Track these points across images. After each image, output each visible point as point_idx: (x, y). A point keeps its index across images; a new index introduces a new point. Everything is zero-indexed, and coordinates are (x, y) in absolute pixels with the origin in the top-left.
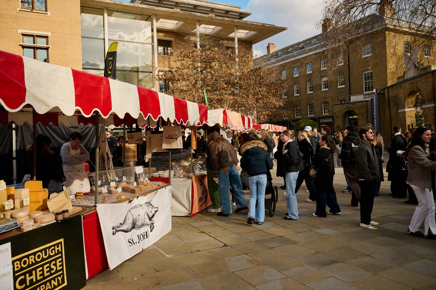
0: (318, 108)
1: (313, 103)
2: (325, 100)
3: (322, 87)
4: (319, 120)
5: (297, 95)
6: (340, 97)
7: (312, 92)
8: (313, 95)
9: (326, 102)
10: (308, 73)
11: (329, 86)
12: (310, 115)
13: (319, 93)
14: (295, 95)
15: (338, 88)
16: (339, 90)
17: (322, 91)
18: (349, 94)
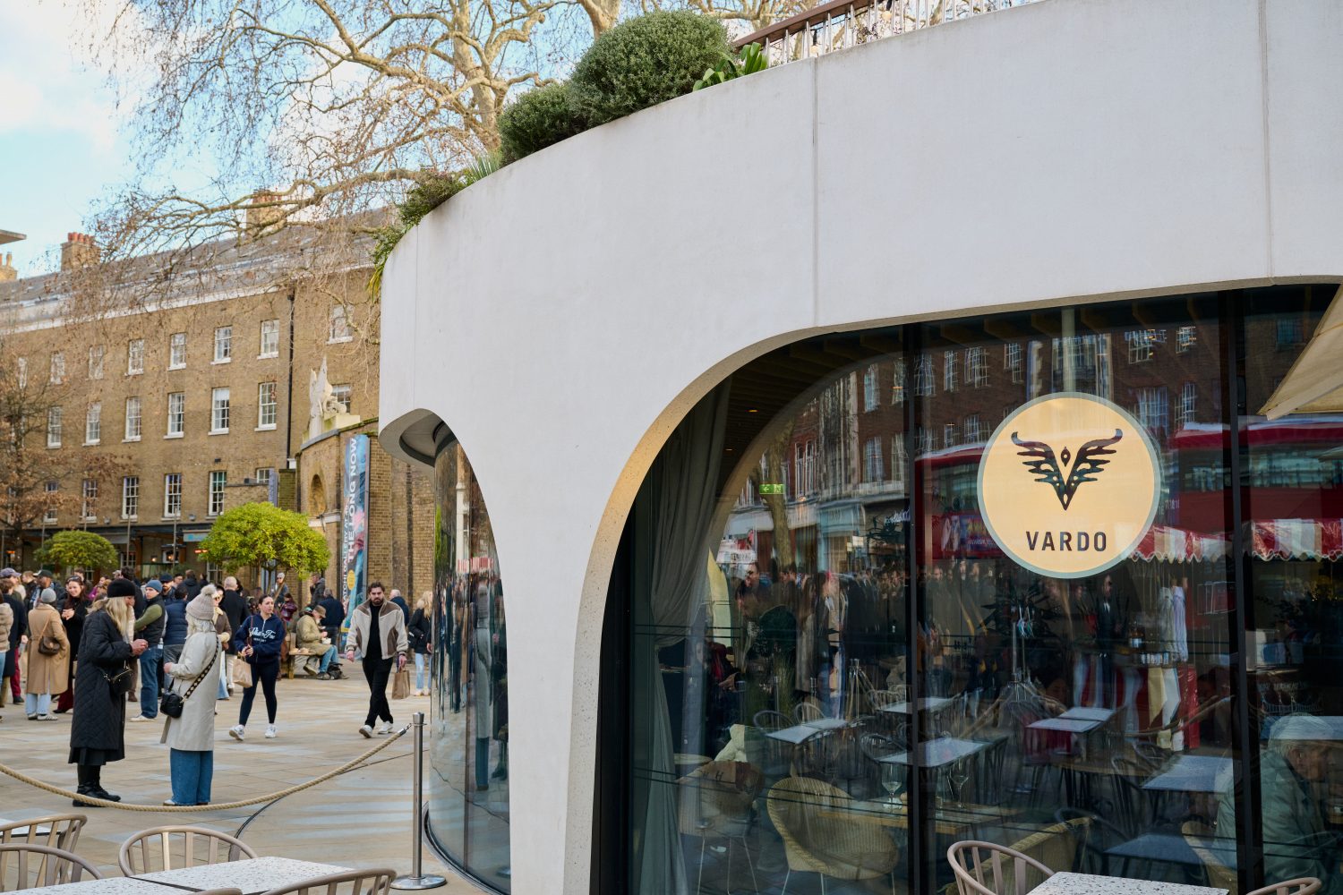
0: (194, 492)
1: (181, 474)
2: (217, 467)
3: (210, 420)
4: (180, 535)
5: (134, 437)
6: (260, 461)
7: (181, 434)
8: (184, 444)
9: (220, 474)
10: (173, 366)
11: (232, 421)
12: (170, 511)
13: (202, 439)
14: (127, 436)
15: (256, 430)
16: (261, 438)
17: (210, 434)
18: (286, 453)
